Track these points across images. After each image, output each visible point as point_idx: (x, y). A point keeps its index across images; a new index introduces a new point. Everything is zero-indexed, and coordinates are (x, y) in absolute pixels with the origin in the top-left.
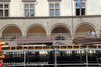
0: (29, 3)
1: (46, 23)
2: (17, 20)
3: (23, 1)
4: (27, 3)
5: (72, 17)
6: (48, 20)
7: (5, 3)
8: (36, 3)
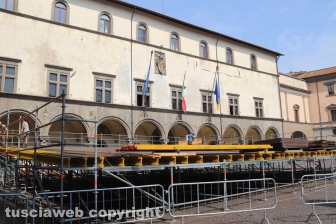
0: (59, 72)
1: (88, 114)
2: (31, 102)
3: (47, 66)
4: (54, 71)
5: (132, 108)
6: (92, 108)
7: (9, 63)
8: (71, 73)
